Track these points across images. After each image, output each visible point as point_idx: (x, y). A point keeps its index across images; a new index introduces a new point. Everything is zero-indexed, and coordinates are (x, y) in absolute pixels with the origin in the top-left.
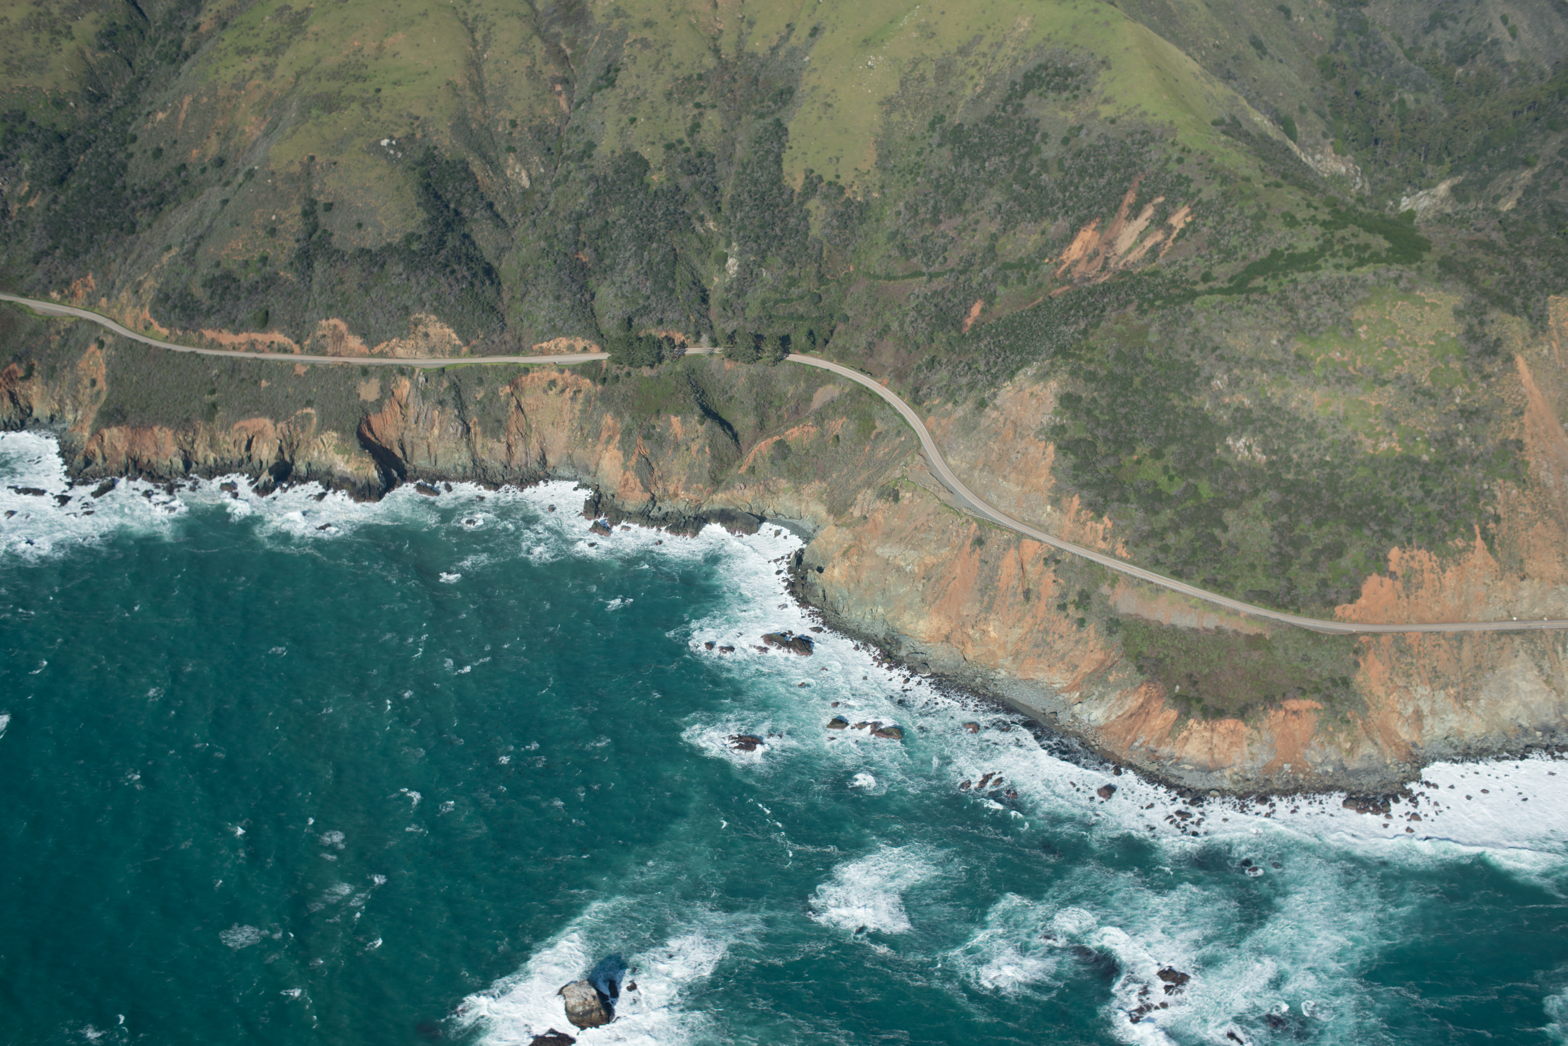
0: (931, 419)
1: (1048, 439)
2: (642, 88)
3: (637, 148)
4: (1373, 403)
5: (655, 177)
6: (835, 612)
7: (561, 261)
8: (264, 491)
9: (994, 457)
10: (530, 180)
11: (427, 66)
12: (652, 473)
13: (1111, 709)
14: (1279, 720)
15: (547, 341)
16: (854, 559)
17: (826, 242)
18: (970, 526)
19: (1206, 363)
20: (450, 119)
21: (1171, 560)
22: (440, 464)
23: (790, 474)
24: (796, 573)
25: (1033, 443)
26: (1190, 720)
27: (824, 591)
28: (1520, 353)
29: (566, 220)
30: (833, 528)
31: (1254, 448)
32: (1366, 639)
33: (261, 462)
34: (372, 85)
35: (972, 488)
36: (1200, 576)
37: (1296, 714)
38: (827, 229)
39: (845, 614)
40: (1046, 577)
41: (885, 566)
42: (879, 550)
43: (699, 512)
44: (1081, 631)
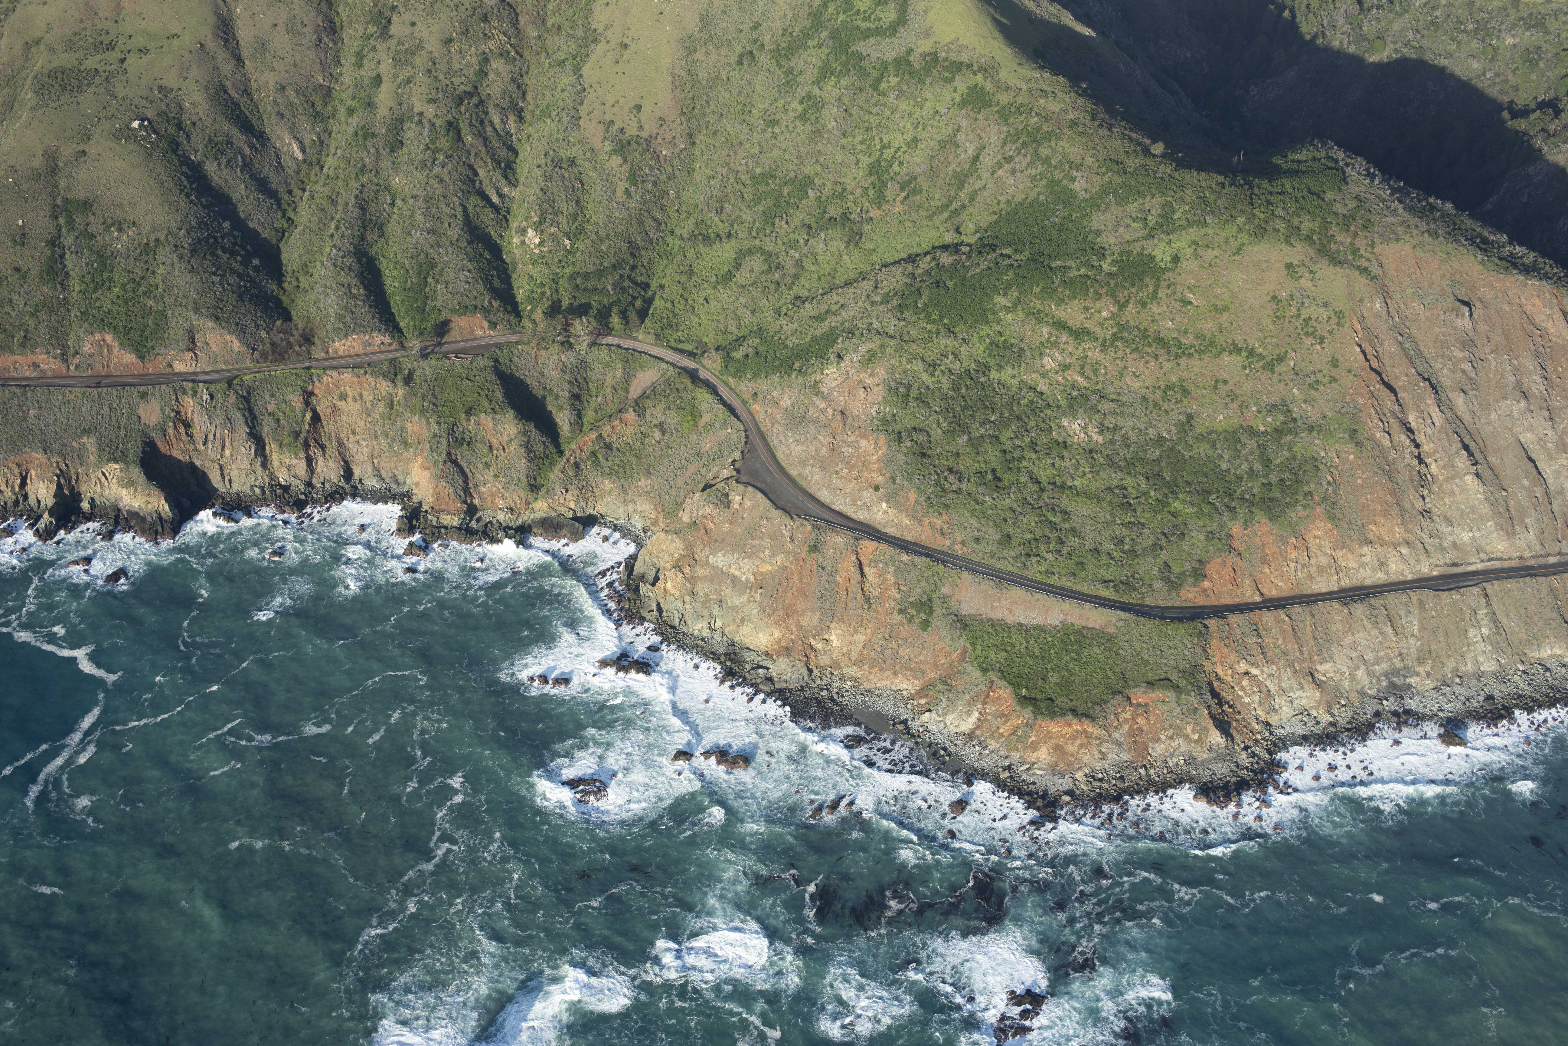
0: (757, 406)
1: (879, 431)
6: (672, 627)
7: (347, 244)
8: (46, 535)
9: (824, 451)
10: (303, 150)
11: (175, 28)
12: (466, 482)
13: (960, 716)
14: (1128, 716)
15: (340, 339)
16: (687, 570)
17: (633, 204)
18: (804, 530)
19: (1037, 339)
20: (207, 89)
21: (1012, 554)
22: (236, 487)
23: (613, 473)
24: (628, 585)
25: (864, 436)
26: (1039, 722)
27: (658, 605)
28: (1352, 309)
29: (348, 196)
30: (662, 535)
31: (1090, 428)
32: (1212, 623)
33: (39, 501)
34: (116, 55)
35: (804, 485)
36: (1042, 568)
37: (1144, 708)
38: (633, 189)
39: (683, 629)
40: (885, 580)
41: (719, 575)
42: (712, 559)
43: (520, 522)
44: (925, 634)
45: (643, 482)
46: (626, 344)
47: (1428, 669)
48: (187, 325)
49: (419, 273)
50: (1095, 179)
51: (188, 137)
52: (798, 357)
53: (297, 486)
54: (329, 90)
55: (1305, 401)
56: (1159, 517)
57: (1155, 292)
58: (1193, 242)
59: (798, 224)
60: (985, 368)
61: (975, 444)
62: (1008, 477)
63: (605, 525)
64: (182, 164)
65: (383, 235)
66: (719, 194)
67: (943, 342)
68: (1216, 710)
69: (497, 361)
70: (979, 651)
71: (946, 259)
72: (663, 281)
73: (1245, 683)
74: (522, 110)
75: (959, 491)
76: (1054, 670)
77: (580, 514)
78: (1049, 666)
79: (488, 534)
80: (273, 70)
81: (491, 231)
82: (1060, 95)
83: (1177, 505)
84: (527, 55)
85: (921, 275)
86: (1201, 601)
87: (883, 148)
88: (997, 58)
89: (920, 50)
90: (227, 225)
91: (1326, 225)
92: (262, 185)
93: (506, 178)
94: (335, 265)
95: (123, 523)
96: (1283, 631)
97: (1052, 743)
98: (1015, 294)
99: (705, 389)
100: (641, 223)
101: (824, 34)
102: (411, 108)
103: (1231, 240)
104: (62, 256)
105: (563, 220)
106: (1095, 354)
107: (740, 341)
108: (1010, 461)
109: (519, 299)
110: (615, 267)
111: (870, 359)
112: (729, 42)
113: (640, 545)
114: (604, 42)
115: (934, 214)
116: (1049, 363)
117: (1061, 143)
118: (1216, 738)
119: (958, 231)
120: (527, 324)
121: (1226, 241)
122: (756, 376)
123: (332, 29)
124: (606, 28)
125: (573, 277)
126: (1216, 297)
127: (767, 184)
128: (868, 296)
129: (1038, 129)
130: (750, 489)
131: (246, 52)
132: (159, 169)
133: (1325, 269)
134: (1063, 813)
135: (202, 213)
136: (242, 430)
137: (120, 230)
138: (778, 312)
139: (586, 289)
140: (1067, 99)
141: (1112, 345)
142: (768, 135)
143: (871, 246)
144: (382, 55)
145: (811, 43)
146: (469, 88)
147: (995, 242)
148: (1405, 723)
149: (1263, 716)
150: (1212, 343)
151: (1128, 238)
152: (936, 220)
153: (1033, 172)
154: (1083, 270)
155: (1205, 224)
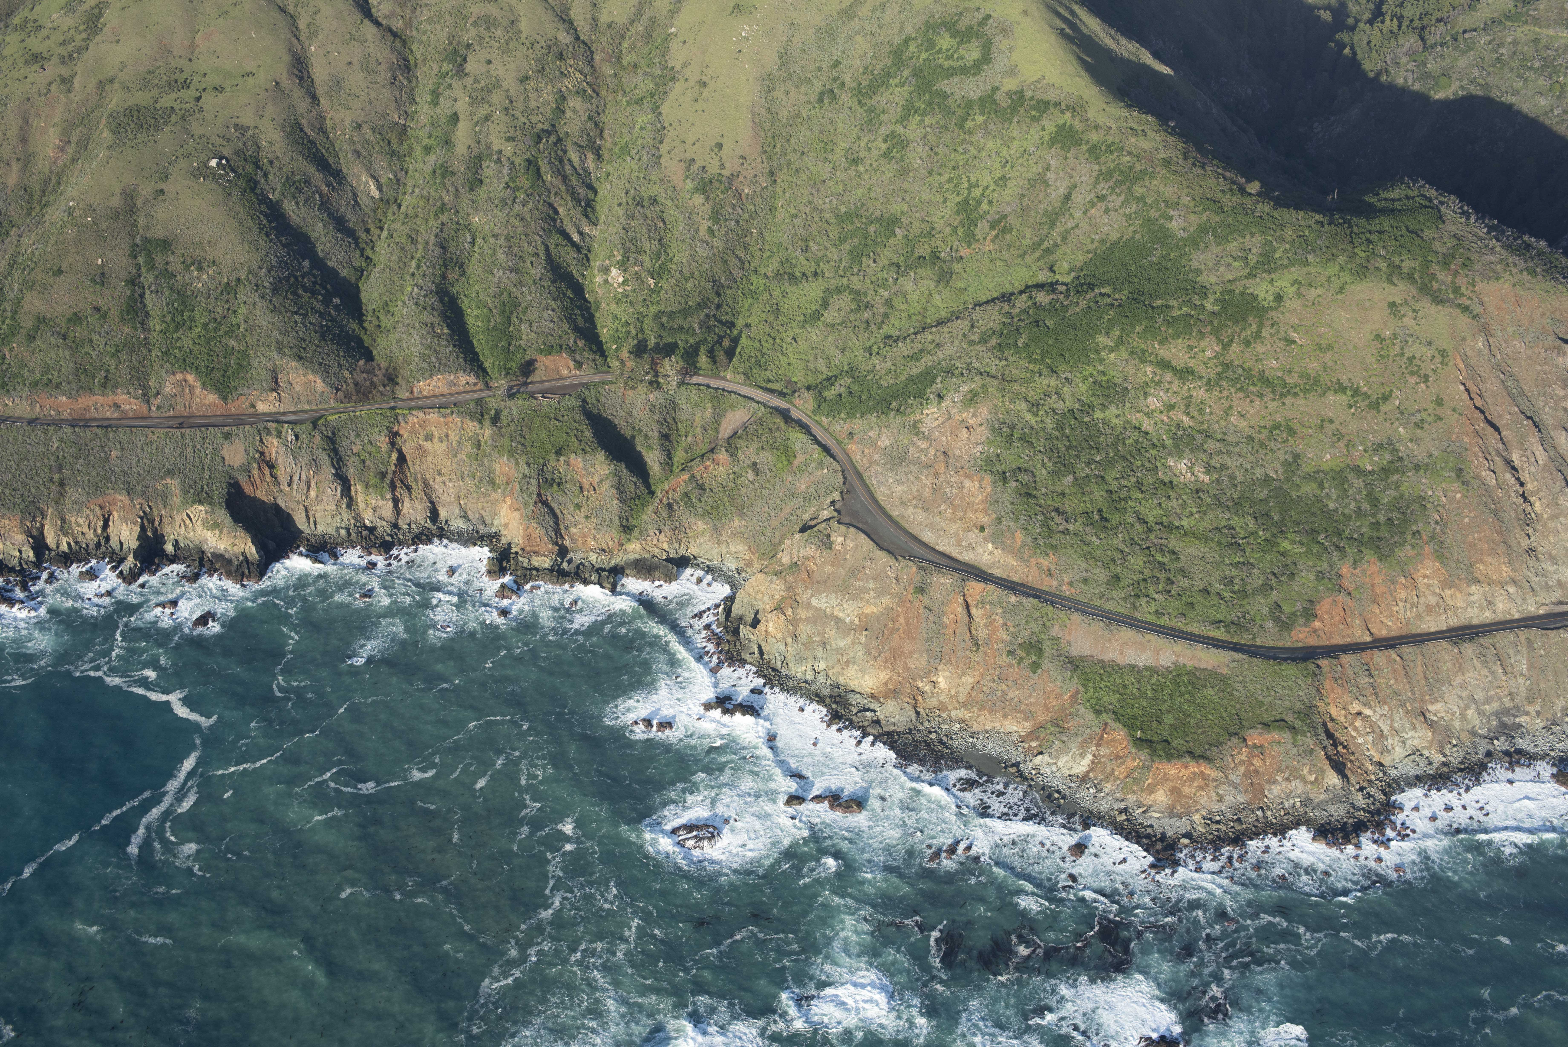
0: (853, 446)
1: (983, 471)
6: (774, 670)
7: (428, 283)
8: (130, 578)
9: (927, 492)
10: (380, 189)
11: (250, 66)
12: (557, 523)
13: (1073, 759)
14: (1244, 757)
15: (425, 379)
16: (789, 612)
17: (717, 243)
18: (909, 571)
19: (1141, 379)
20: (283, 127)
21: (1121, 594)
22: (321, 529)
23: (706, 514)
24: (726, 627)
25: (968, 476)
26: (1156, 765)
27: (760, 647)
28: (1456, 348)
29: (428, 234)
30: (761, 575)
31: (1196, 468)
32: (1324, 663)
33: (121, 544)
34: (191, 93)
35: (906, 526)
36: (1152, 610)
37: (1260, 750)
38: (716, 228)
39: (785, 671)
40: (994, 621)
41: (822, 618)
42: (814, 601)
43: (613, 563)
44: (1035, 676)
45: (737, 523)
46: (714, 383)
47: (1538, 708)
48: (270, 365)
49: (503, 313)
50: (1192, 218)
51: (266, 175)
52: (895, 397)
53: (384, 528)
54: (405, 128)
55: (1411, 440)
56: (1268, 557)
57: (1259, 331)
58: (1296, 281)
59: (886, 263)
60: (1089, 408)
61: (1081, 484)
62: (1114, 518)
63: (698, 566)
64: (260, 202)
65: (463, 274)
66: (804, 233)
67: (1046, 382)
68: (1332, 751)
69: (584, 401)
70: (1091, 693)
71: (1042, 298)
72: (749, 320)
73: (1358, 723)
74: (599, 148)
75: (1066, 532)
76: (1168, 712)
77: (673, 555)
78: (1163, 708)
79: (579, 575)
80: (349, 108)
81: (573, 270)
82: (1150, 133)
83: (1286, 545)
84: (603, 93)
85: (1018, 315)
86: (1312, 641)
87: (971, 186)
88: (1085, 97)
89: (1005, 89)
90: (306, 263)
91: (1427, 264)
92: (340, 224)
93: (587, 216)
94: (417, 304)
95: (207, 565)
96: (1395, 671)
97: (1168, 785)
98: (1118, 333)
99: (798, 429)
100: (725, 262)
101: (906, 73)
102: (489, 147)
103: (1334, 279)
104: (142, 296)
105: (646, 258)
106: (1200, 394)
107: (831, 380)
108: (1116, 501)
109: (603, 338)
110: (700, 306)
111: (972, 399)
112: (809, 80)
113: (734, 587)
114: (682, 80)
115: (1025, 253)
116: (1153, 403)
117: (1155, 182)
118: (1333, 779)
119: (1051, 269)
120: (615, 364)
121: (1329, 280)
122: (850, 415)
123: (406, 67)
124: (684, 66)
125: (658, 316)
126: (1320, 336)
127: (853, 223)
128: (964, 335)
129: (1131, 168)
130: (852, 529)
131: (321, 90)
132: (238, 208)
133: (1427, 307)
134: (1182, 856)
135: (282, 252)
136: (328, 471)
137: (200, 269)
138: (869, 350)
139: (672, 329)
140: (1158, 138)
141: (1217, 384)
142: (852, 173)
143: (962, 285)
144: (458, 92)
145: (892, 82)
146: (546, 127)
147: (1092, 280)
148: (1518, 762)
149: (1376, 757)
150: (1317, 382)
151: (1230, 277)
152: (1028, 259)
153: (1128, 211)
154: (1185, 309)
155: (1306, 263)
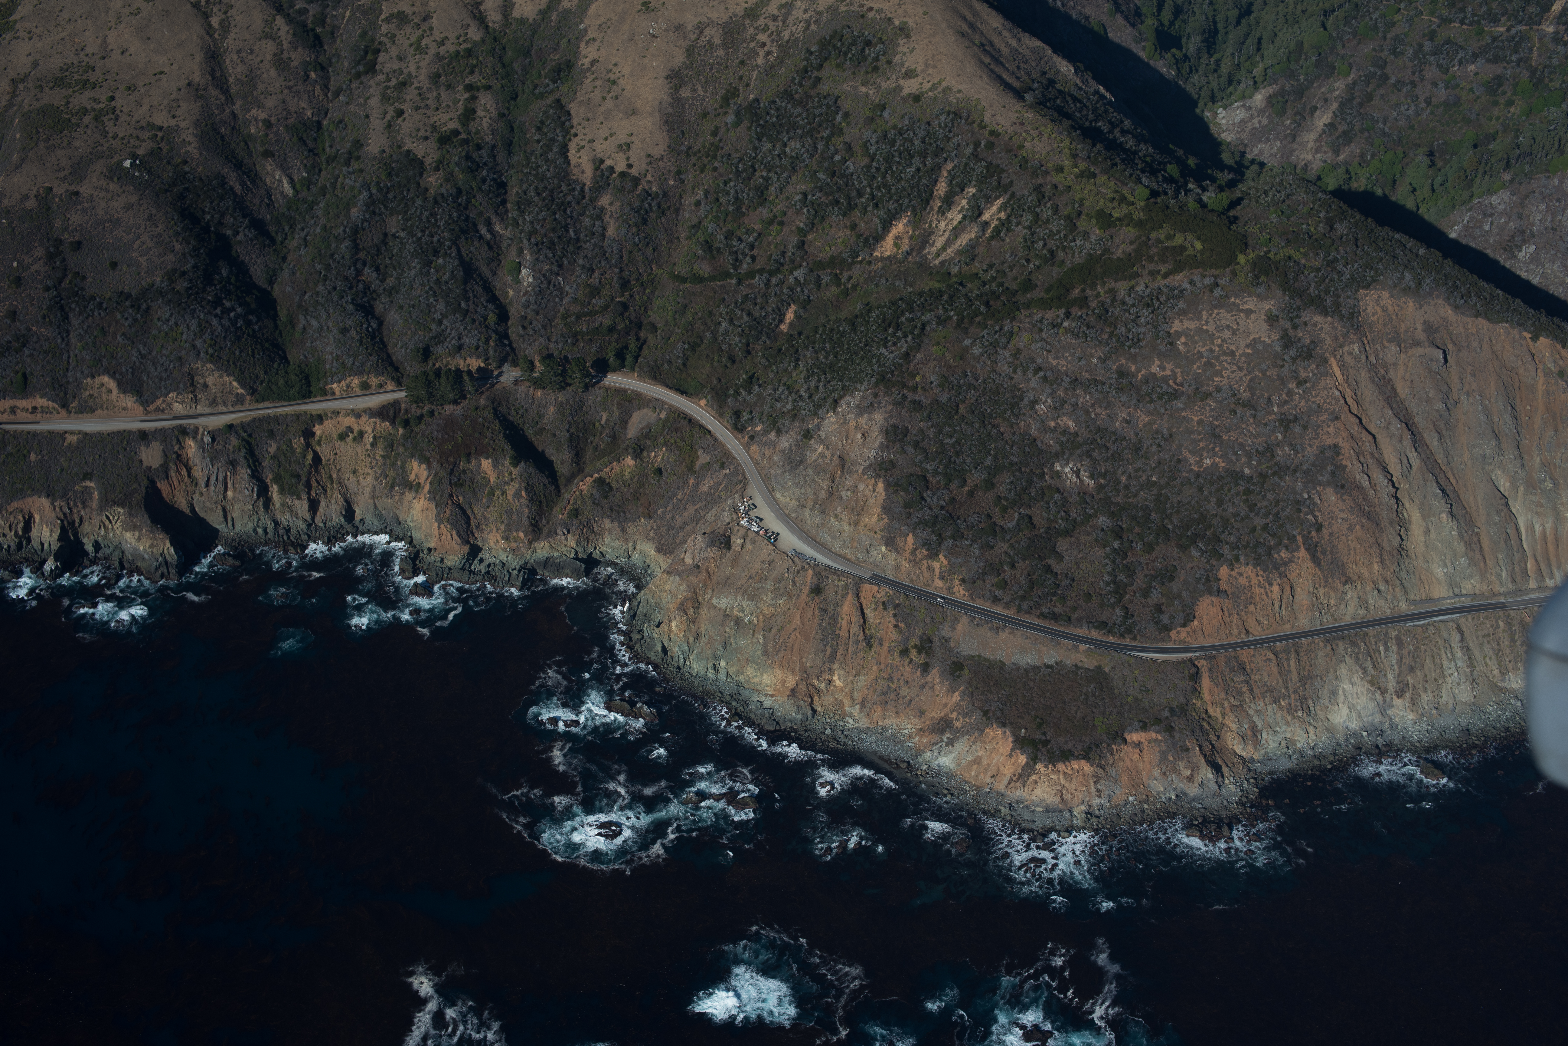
0: (754, 448)
1: (878, 476)
2: (406, 71)
3: (409, 145)
4: (1196, 419)
5: (432, 179)
6: (677, 668)
7: (341, 284)
9: (823, 495)
10: (294, 186)
12: (468, 523)
13: (961, 755)
14: (1123, 754)
15: (338, 380)
16: (691, 611)
17: (625, 242)
18: (805, 573)
19: (1029, 385)
20: (197, 126)
21: (1008, 596)
22: (238, 529)
23: (613, 513)
24: (631, 625)
25: (862, 480)
26: (1037, 766)
27: (664, 647)
28: (1333, 355)
30: (665, 575)
31: (1082, 473)
32: (1201, 662)
33: (42, 545)
34: (103, 95)
35: (804, 528)
36: (1038, 611)
37: (1138, 746)
38: (624, 227)
39: (687, 669)
40: (886, 622)
41: (723, 617)
42: (715, 601)
43: (523, 562)
44: (925, 676)
45: (643, 522)
47: (1406, 701)
53: (300, 526)
55: (1288, 445)
68: (1207, 747)
70: (978, 692)
72: (656, 321)
77: (581, 554)
79: (490, 574)
81: (484, 269)
86: (1191, 641)
93: (498, 215)
95: (128, 566)
96: (1269, 669)
99: (702, 430)
100: (633, 261)
106: (1086, 400)
109: (513, 339)
111: (867, 404)
114: (590, 78)
118: (1207, 774)
123: (319, 64)
124: (593, 64)
125: (567, 316)
131: (234, 87)
132: (153, 208)
136: (244, 473)
144: (371, 90)
146: (457, 125)
